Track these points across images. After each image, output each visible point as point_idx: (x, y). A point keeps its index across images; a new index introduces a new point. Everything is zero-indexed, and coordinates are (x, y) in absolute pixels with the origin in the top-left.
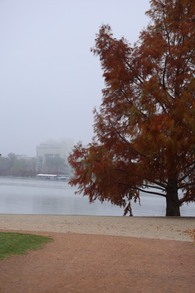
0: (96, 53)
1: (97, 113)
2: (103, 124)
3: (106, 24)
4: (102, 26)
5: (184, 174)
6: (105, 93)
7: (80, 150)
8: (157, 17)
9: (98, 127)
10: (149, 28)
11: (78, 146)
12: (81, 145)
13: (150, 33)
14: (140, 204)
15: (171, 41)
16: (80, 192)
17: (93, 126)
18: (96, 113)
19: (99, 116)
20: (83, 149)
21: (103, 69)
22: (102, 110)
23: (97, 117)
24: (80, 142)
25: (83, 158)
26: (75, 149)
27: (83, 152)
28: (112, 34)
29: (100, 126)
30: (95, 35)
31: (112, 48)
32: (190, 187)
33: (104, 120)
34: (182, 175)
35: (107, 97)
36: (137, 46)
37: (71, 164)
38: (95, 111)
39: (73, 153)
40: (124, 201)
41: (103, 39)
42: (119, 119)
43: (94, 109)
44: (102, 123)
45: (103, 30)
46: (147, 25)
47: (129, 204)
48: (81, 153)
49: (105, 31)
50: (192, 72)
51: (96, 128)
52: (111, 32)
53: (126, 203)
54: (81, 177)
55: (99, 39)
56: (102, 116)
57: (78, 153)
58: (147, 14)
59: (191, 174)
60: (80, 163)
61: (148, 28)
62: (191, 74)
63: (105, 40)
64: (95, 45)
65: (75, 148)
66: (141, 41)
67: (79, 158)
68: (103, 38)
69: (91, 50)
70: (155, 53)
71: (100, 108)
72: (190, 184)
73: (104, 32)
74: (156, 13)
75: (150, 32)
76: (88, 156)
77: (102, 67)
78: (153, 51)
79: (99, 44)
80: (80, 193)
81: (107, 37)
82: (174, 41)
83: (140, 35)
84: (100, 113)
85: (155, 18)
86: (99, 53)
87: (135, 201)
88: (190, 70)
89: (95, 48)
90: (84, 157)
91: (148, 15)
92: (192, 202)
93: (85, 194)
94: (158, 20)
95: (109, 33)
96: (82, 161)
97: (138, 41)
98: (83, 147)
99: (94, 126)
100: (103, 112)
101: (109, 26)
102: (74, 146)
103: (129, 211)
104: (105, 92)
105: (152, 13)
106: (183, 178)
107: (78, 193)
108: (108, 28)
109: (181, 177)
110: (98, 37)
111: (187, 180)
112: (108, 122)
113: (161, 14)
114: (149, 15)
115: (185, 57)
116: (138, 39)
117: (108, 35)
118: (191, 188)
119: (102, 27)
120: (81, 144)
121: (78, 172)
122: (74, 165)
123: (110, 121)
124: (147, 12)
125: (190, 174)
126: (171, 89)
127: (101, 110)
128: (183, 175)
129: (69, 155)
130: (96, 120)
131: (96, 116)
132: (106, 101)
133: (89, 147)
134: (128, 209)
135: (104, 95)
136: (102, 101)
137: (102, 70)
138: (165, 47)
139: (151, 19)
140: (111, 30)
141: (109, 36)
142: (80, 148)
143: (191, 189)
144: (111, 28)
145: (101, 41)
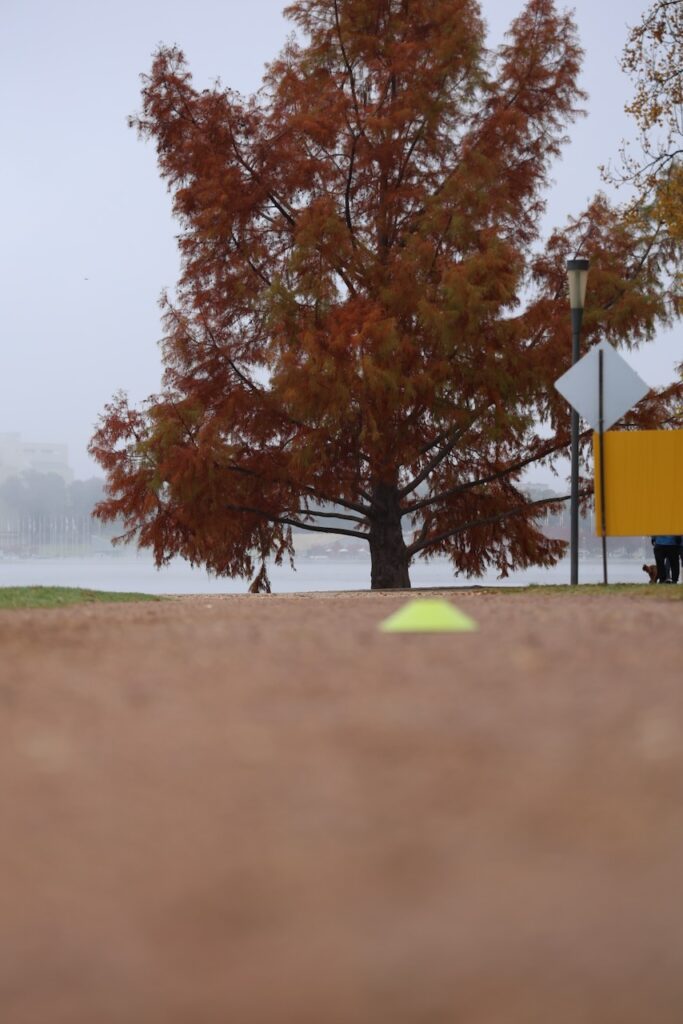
0: (148, 131)
1: (171, 306)
2: (189, 338)
3: (170, 46)
4: (158, 51)
5: (414, 475)
6: (188, 249)
7: (123, 415)
8: (316, 24)
9: (174, 348)
10: (291, 51)
11: (116, 406)
12: (124, 403)
13: (293, 68)
14: (292, 566)
15: (358, 92)
16: (126, 538)
17: (158, 343)
18: (167, 307)
19: (176, 315)
20: (130, 414)
21: (163, 175)
22: (183, 298)
23: (169, 319)
24: (121, 392)
25: (132, 440)
26: (107, 413)
27: (131, 422)
28: (188, 75)
29: (181, 344)
30: (140, 79)
31: (189, 114)
32: (433, 508)
33: (190, 326)
34: (407, 479)
35: (194, 259)
36: (257, 104)
37: (98, 456)
38: (164, 301)
39: (102, 426)
40: (248, 560)
41: (164, 91)
42: (228, 321)
43: (161, 296)
44: (185, 336)
45: (161, 62)
46: (285, 41)
47: (263, 570)
48: (124, 425)
49: (169, 66)
50: (421, 179)
51: (168, 349)
52: (188, 69)
53: (253, 568)
54: (128, 494)
55: (152, 89)
56: (185, 315)
57: (116, 426)
58: (290, 14)
59: (434, 472)
60: (122, 455)
61: (287, 52)
62: (419, 182)
63: (169, 93)
64: (142, 109)
65: (109, 409)
66: (270, 91)
67: (120, 439)
68: (165, 87)
69: (131, 124)
70: (324, 131)
71: (177, 292)
72: (433, 501)
73: (165, 69)
74: (314, 13)
75: (294, 63)
76: (145, 433)
77: (162, 170)
78: (318, 122)
79: (151, 104)
80: (128, 541)
81: (177, 84)
82: (369, 89)
83: (264, 72)
84: (178, 306)
85: (312, 27)
86: (154, 131)
87: (279, 559)
88: (417, 172)
89: (142, 118)
90: (133, 436)
91: (291, 17)
92: (439, 555)
93: (144, 543)
94: (321, 31)
95: (178, 71)
96: (130, 447)
97: (261, 89)
98: (131, 407)
99: (161, 344)
100: (187, 302)
101: (179, 50)
102: (106, 406)
103: (263, 588)
104: (186, 244)
105: (303, 13)
106: (412, 487)
107: (123, 542)
108: (176, 58)
109: (405, 484)
110: (149, 84)
111: (423, 490)
112: (203, 331)
113: (328, 17)
114: (295, 17)
115: (400, 136)
116: (261, 84)
117: (180, 77)
118: (436, 511)
119: (161, 54)
120: (124, 397)
121: (119, 481)
122: (108, 459)
123: (208, 329)
124: (288, 10)
125: (431, 474)
126: (368, 230)
127: (180, 299)
128: (412, 479)
129: (94, 432)
130: (168, 326)
131: (167, 315)
132: (192, 272)
133: (148, 406)
134: (261, 585)
135: (185, 253)
136: (183, 271)
137: (161, 180)
138: (345, 108)
139: (300, 30)
140: (185, 62)
141: (183, 81)
142: (123, 410)
143: (437, 514)
144: (186, 58)
145: (159, 96)
